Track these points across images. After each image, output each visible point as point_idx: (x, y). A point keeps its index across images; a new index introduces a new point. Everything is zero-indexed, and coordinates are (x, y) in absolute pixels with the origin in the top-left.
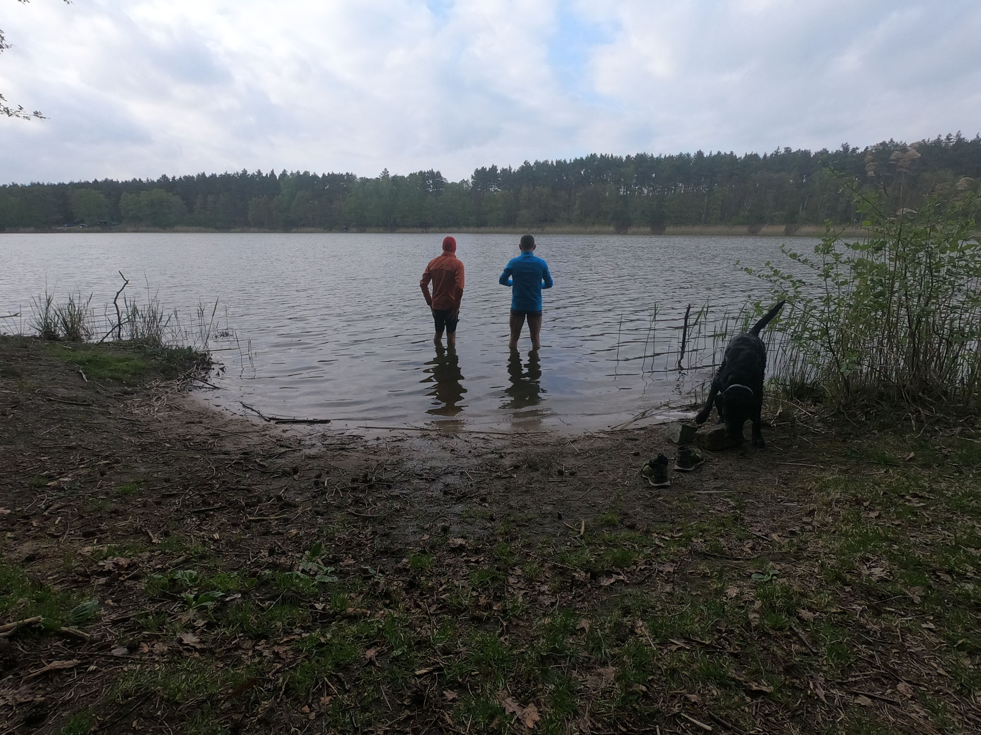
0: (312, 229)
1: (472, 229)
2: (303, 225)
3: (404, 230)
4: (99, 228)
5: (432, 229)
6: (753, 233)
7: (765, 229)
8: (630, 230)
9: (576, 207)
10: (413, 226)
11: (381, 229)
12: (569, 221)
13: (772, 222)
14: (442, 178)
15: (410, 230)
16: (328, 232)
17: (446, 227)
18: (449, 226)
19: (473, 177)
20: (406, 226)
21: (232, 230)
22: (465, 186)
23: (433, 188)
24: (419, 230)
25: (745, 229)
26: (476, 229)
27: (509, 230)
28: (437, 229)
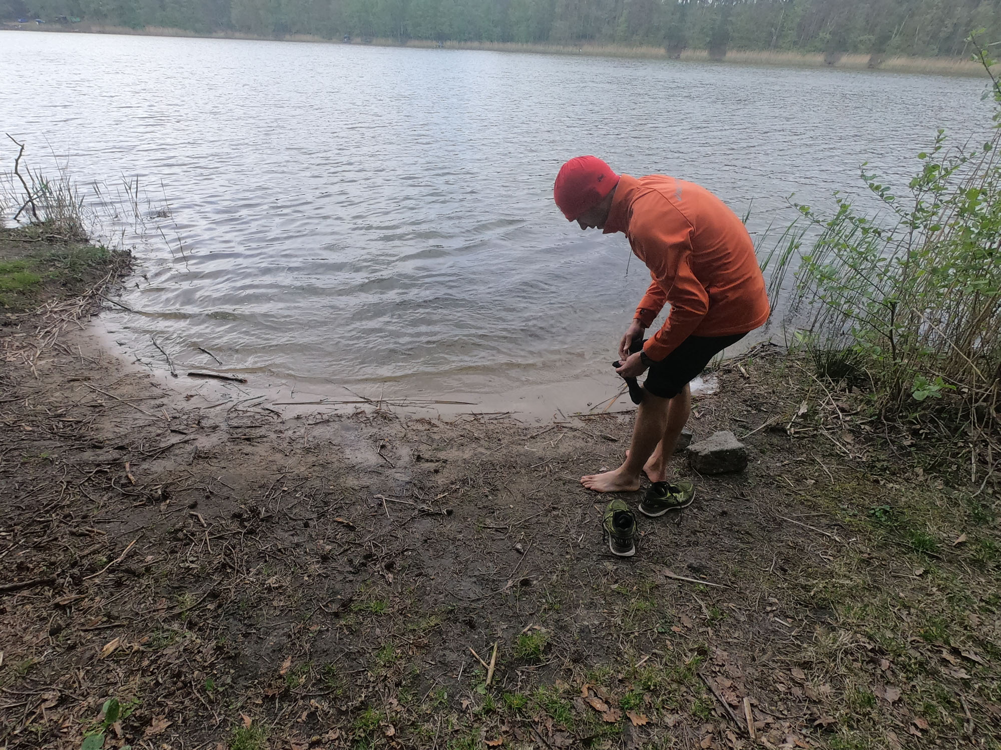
0: (309, 37)
2: (297, 32)
3: (417, 43)
4: (58, 26)
5: (448, 43)
6: (830, 64)
7: (845, 59)
8: (684, 54)
9: (622, 19)
10: (427, 38)
11: (390, 41)
12: (612, 39)
13: (855, 49)
16: (326, 42)
17: (466, 40)
18: (471, 39)
20: (419, 38)
21: (214, 34)
24: (434, 43)
25: (820, 58)
26: (501, 45)
27: (540, 48)
28: (455, 43)
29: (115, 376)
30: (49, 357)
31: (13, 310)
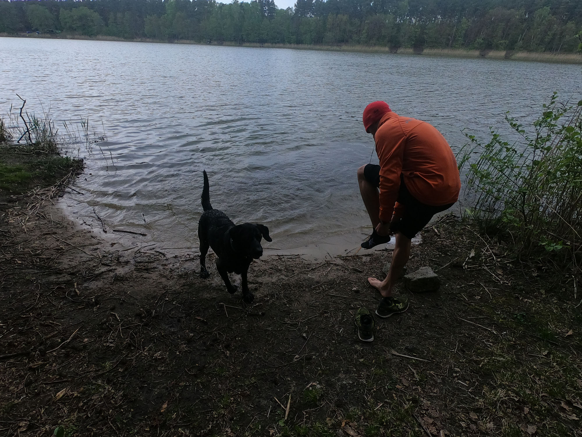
0: (188, 41)
1: (293, 45)
2: (182, 38)
3: (248, 44)
4: (48, 35)
5: (266, 45)
6: (483, 56)
7: (491, 54)
8: (399, 51)
9: (364, 31)
10: (254, 42)
11: (233, 43)
12: (358, 42)
13: (497, 48)
14: (275, 6)
15: (252, 44)
16: (198, 44)
17: (276, 43)
18: (279, 42)
19: (295, 6)
20: (249, 41)
21: (135, 40)
22: (290, 12)
23: (269, 13)
24: (258, 45)
25: (477, 53)
26: (296, 46)
27: (318, 47)
28: (270, 45)
29: (71, 232)
30: (33, 221)
31: (14, 193)
